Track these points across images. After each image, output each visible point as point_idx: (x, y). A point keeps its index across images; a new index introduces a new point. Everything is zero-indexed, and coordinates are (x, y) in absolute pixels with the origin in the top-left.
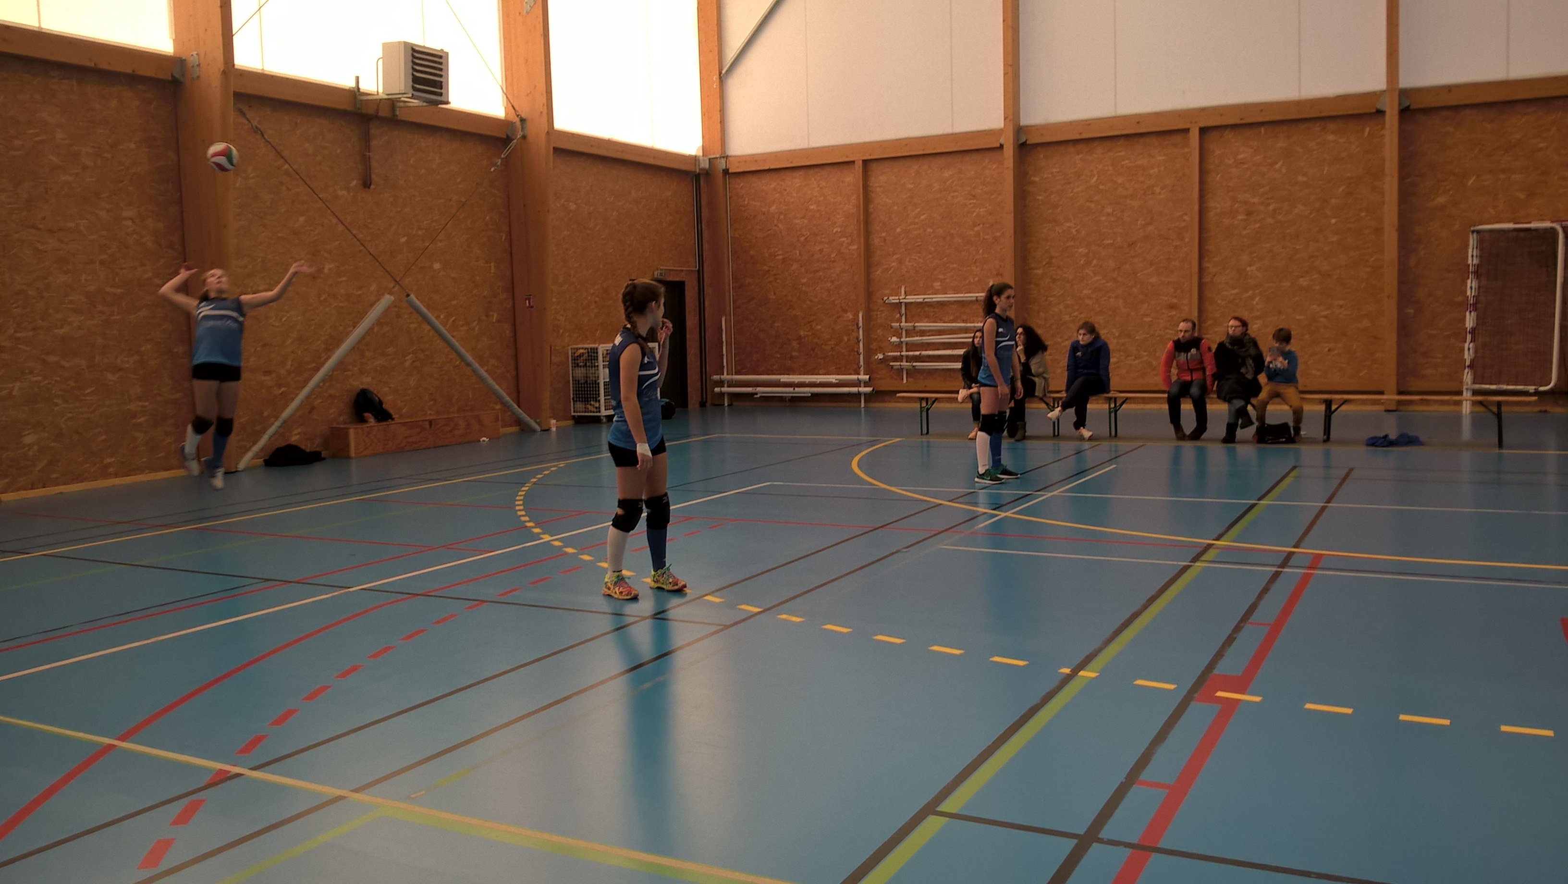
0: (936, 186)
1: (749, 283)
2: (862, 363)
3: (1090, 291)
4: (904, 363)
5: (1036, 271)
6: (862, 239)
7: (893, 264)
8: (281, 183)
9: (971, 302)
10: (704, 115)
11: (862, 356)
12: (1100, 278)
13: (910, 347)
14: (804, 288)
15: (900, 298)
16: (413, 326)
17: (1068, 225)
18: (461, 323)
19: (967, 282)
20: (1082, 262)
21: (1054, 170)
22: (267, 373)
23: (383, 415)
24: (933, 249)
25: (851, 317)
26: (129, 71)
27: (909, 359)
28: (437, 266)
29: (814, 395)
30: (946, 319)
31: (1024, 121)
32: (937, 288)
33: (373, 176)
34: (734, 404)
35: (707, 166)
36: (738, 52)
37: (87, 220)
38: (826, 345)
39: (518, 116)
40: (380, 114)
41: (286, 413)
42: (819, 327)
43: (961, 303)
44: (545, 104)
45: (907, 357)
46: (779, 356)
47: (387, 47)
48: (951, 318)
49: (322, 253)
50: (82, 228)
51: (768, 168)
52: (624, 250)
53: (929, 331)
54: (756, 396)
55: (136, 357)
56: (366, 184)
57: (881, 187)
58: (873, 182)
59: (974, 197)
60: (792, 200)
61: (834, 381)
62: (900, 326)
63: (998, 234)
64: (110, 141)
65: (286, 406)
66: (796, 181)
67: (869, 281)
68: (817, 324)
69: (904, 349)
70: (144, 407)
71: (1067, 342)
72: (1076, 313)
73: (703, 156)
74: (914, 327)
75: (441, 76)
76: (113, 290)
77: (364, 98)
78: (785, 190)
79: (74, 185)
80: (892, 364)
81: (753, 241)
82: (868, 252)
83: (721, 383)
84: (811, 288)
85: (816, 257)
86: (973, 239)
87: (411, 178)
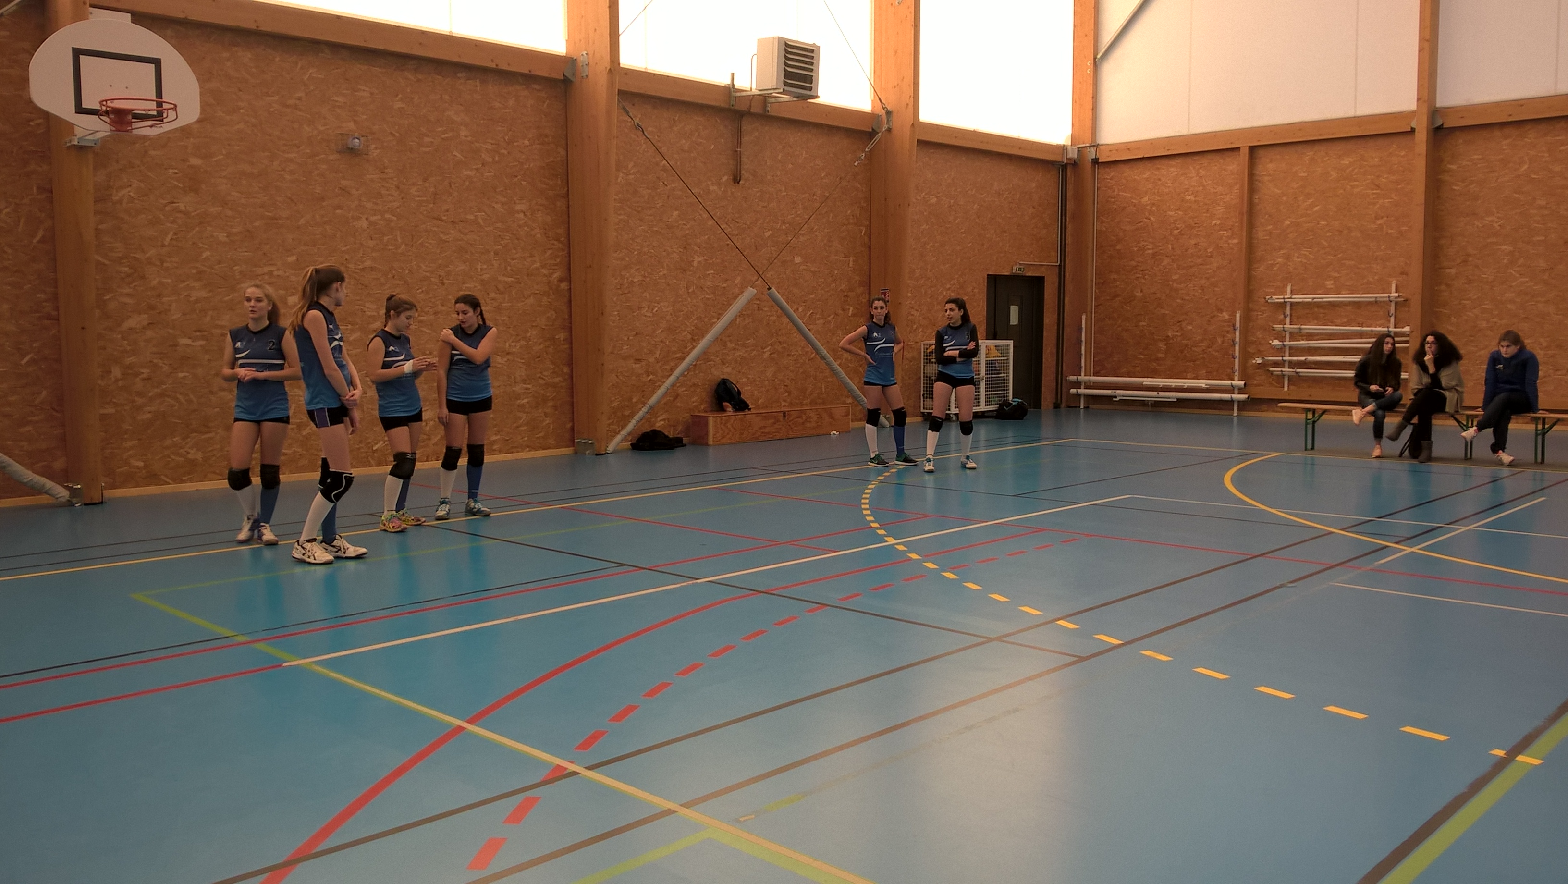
0: (1334, 174)
1: (1114, 279)
2: (1237, 367)
3: (1513, 295)
4: (1286, 370)
5: (1448, 271)
6: (1244, 234)
7: (1279, 260)
8: (658, 178)
9: (1370, 303)
10: (1076, 102)
11: (1237, 361)
12: (1527, 279)
13: (1294, 351)
14: (1175, 285)
15: (1286, 297)
16: (772, 318)
17: (1490, 219)
18: (818, 316)
19: (1365, 281)
20: (1505, 261)
21: (1476, 157)
22: (638, 360)
23: (741, 406)
24: (1325, 243)
25: (1227, 317)
26: (526, 71)
27: (1292, 365)
28: (798, 260)
29: (1179, 400)
30: (1338, 321)
31: (1440, 103)
32: (1329, 287)
33: (743, 172)
34: (1090, 406)
35: (1076, 156)
36: (1116, 35)
37: (484, 212)
38: (1196, 347)
39: (884, 109)
40: (752, 111)
41: (653, 400)
42: (1190, 327)
43: (1357, 305)
44: (912, 96)
45: (1290, 362)
46: (1142, 357)
47: (760, 42)
48: (1345, 320)
49: (692, 246)
50: (481, 221)
51: (1141, 156)
52: (983, 244)
53: (1318, 334)
54: (1115, 399)
55: (523, 342)
56: (736, 180)
57: (1270, 175)
58: (1260, 170)
59: (1378, 187)
60: (1166, 190)
61: (1204, 386)
62: (1283, 327)
63: (1404, 228)
64: (507, 138)
65: (653, 392)
66: (1172, 169)
67: (1249, 278)
68: (1188, 324)
69: (1287, 354)
70: (527, 389)
71: (1483, 352)
72: (1495, 320)
73: (1071, 145)
74: (1300, 329)
75: (812, 70)
76: (506, 279)
77: (738, 94)
78: (1160, 180)
79: (475, 180)
80: (1271, 369)
81: (1121, 234)
82: (1250, 247)
83: (1077, 385)
84: (1183, 286)
85: (1190, 251)
86: (1374, 233)
87: (778, 173)
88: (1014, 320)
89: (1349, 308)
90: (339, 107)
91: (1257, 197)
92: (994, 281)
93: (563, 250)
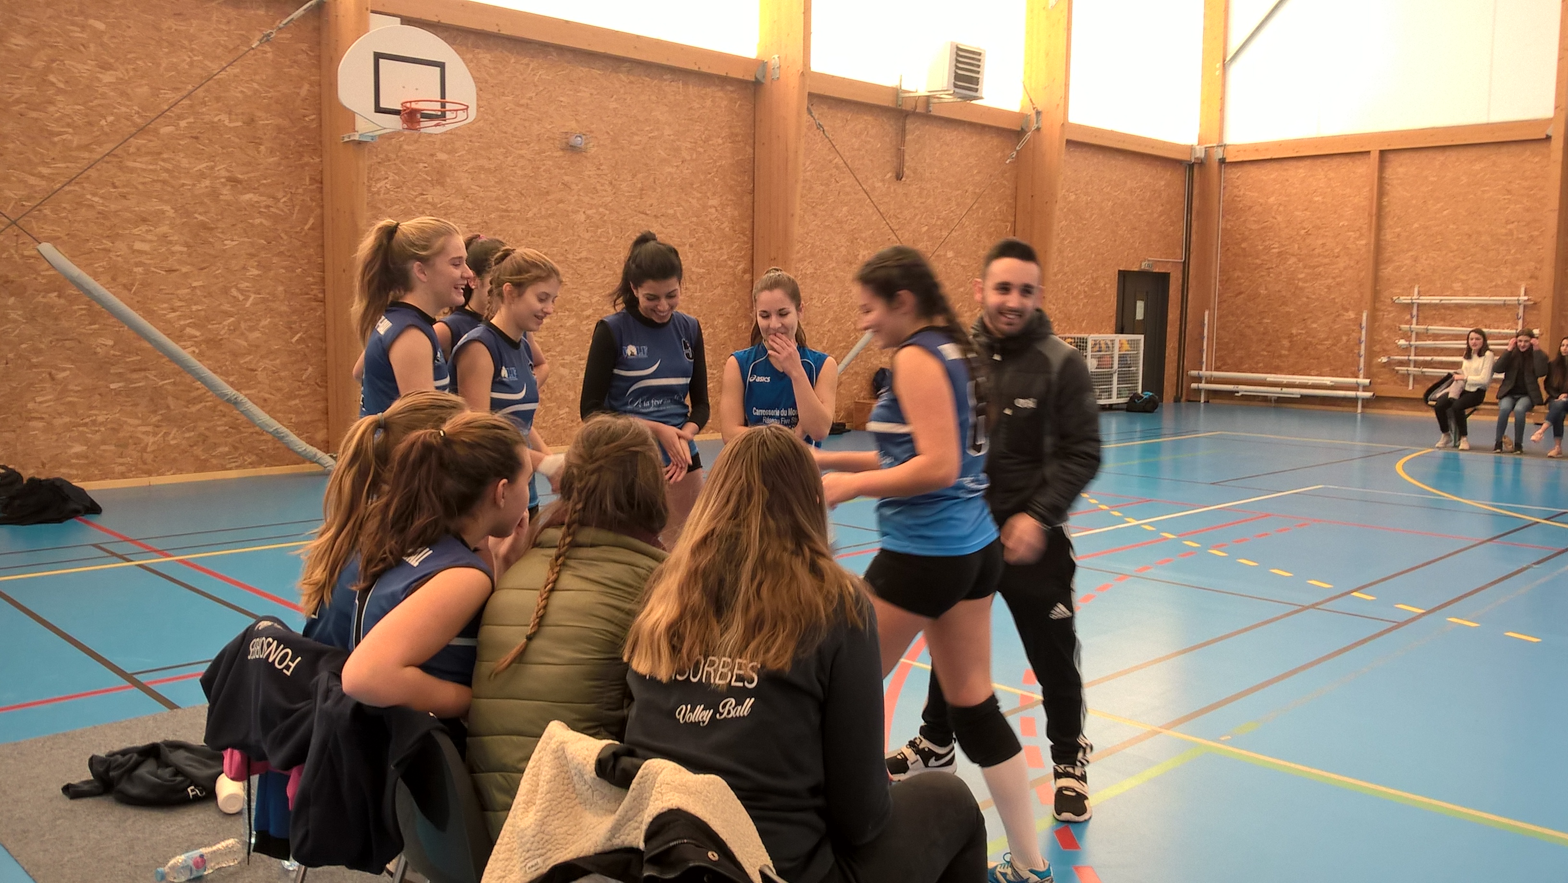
0: (1464, 180)
1: (1238, 277)
2: (1362, 366)
4: (1412, 369)
6: (1373, 235)
7: (1407, 262)
8: (831, 175)
9: (1496, 306)
10: (1204, 103)
11: (1362, 360)
13: (1419, 351)
14: (1300, 284)
15: (1412, 298)
19: (1494, 284)
24: (1455, 247)
25: (1353, 316)
26: (723, 73)
27: (1417, 364)
28: (950, 254)
29: (1303, 397)
32: (1457, 289)
33: (905, 169)
34: (1211, 401)
35: (1203, 155)
36: (1243, 41)
38: (1321, 344)
39: (1034, 109)
40: (914, 110)
42: (1315, 326)
43: (1485, 307)
44: (1062, 98)
45: (1415, 361)
46: (1265, 353)
50: (679, 215)
51: (1269, 157)
52: (1115, 241)
53: (1443, 335)
54: (1237, 395)
56: (899, 177)
57: (1399, 179)
58: (1389, 173)
59: (1509, 192)
60: (1294, 191)
61: (1327, 383)
62: (1410, 328)
63: (1536, 233)
64: (703, 137)
66: (1301, 171)
67: (1376, 279)
68: (1313, 322)
69: (1413, 353)
73: (1199, 145)
74: (1427, 330)
75: (978, 72)
77: (907, 95)
78: (1287, 180)
79: (675, 176)
80: (1397, 368)
81: (1247, 233)
82: (1379, 248)
83: (1198, 379)
84: (1308, 285)
85: (1317, 251)
86: (1504, 238)
87: (936, 171)
88: (1140, 315)
89: (1477, 310)
90: (564, 107)
91: (1385, 200)
92: (1124, 275)
93: (748, 243)
